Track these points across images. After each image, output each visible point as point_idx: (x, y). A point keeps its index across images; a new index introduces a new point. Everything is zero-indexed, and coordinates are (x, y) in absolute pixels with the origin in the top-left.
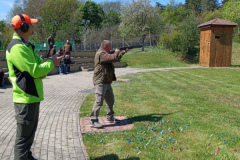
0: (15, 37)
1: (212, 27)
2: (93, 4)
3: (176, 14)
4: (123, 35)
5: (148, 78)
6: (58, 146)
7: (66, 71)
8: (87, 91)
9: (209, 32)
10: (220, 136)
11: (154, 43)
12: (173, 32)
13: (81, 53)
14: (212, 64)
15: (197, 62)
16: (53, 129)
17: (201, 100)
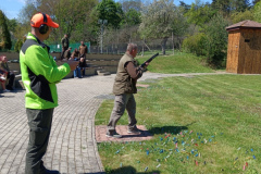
0: (29, 36)
1: (241, 29)
2: (111, 3)
3: (202, 15)
4: (143, 36)
5: (170, 84)
6: (71, 156)
7: (82, 75)
8: (103, 97)
9: (238, 35)
10: (248, 150)
11: (177, 47)
12: (196, 34)
13: (98, 56)
14: (240, 70)
15: (223, 67)
16: (66, 137)
17: (227, 109)
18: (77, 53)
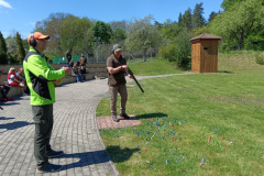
0: (31, 50)
1: (201, 40)
2: (103, 24)
3: (172, 31)
4: (128, 48)
5: (151, 84)
6: (80, 141)
7: (83, 79)
8: (101, 95)
9: (199, 44)
10: (211, 128)
11: (154, 55)
12: (169, 45)
13: (94, 65)
14: (202, 70)
15: (190, 69)
16: (75, 126)
17: (194, 99)
18: (78, 63)
